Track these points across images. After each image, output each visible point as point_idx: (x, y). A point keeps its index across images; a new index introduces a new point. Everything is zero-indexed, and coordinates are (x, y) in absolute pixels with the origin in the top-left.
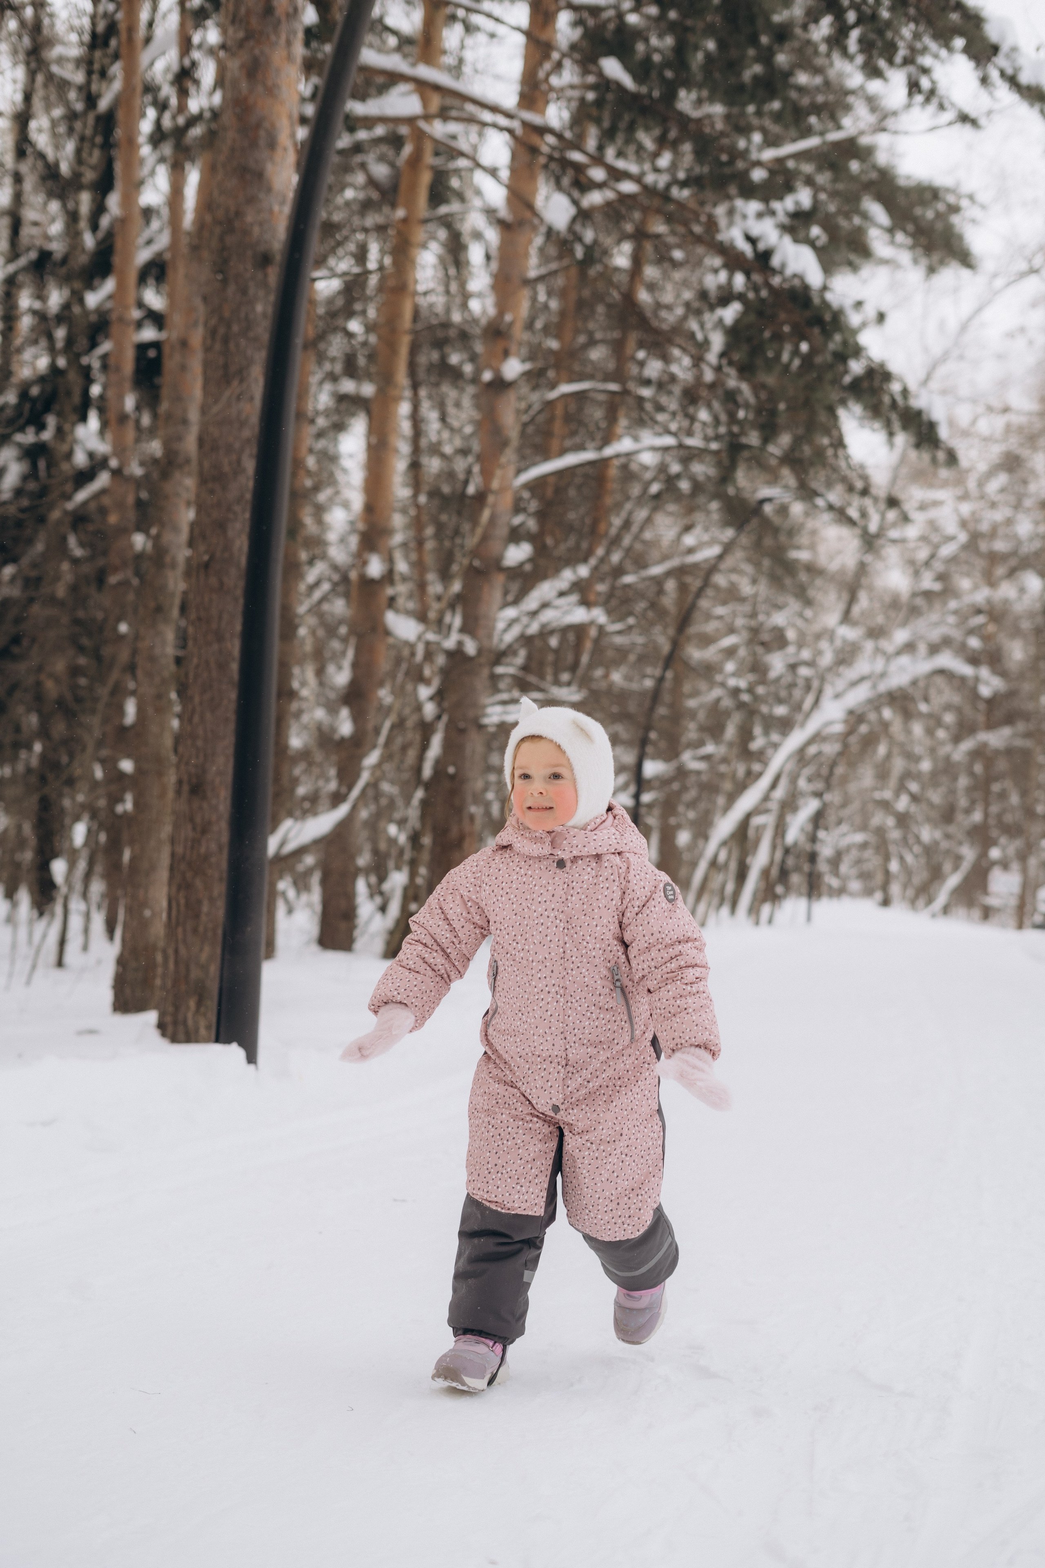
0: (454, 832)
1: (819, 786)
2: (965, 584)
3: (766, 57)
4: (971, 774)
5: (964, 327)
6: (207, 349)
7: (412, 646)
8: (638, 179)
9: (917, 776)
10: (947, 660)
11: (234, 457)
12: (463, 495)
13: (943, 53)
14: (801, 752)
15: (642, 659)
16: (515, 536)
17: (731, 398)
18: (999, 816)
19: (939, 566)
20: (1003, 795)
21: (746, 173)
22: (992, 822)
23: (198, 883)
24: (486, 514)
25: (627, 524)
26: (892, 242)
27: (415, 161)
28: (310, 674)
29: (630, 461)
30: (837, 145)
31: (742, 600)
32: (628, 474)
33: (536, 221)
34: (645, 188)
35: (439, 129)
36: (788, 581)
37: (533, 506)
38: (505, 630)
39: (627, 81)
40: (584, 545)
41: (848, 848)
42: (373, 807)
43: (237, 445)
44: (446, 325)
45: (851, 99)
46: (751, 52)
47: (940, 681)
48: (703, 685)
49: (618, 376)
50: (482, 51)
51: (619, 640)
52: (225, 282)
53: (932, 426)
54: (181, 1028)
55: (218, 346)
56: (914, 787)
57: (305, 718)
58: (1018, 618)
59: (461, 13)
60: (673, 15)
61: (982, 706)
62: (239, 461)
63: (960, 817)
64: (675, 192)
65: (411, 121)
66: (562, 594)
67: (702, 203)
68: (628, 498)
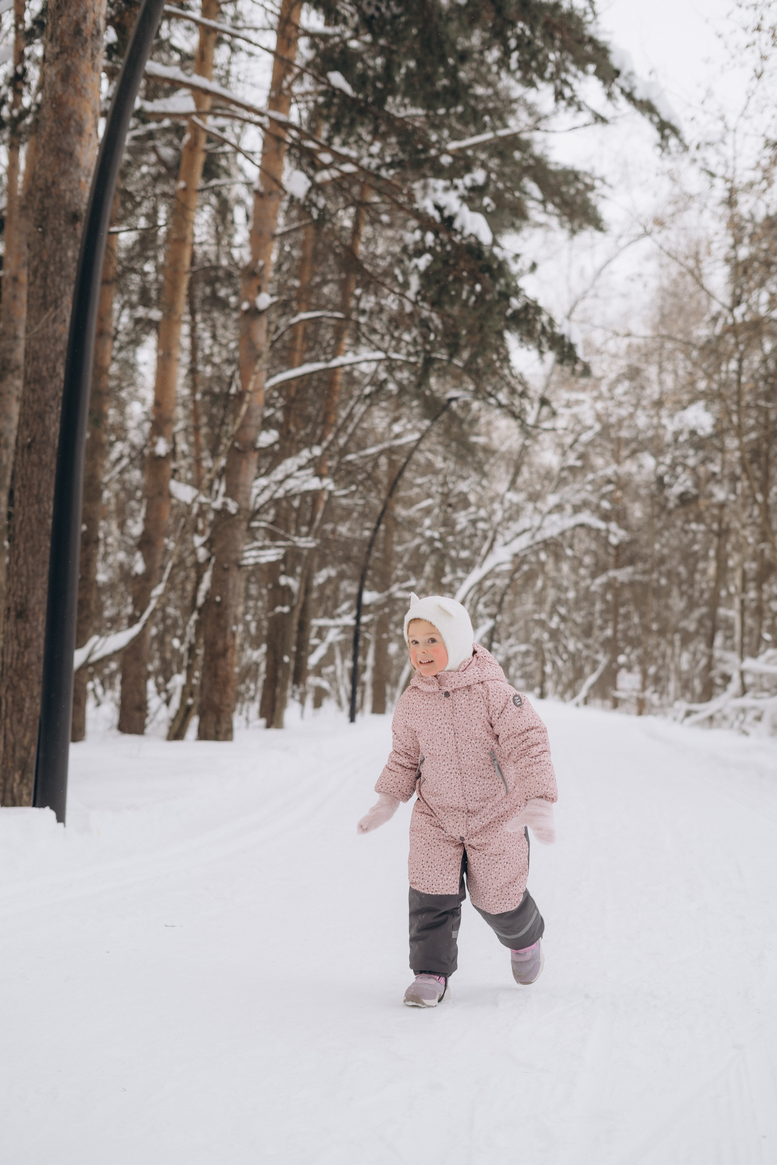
0: (220, 645)
1: (493, 610)
2: (599, 462)
3: (452, 73)
4: (605, 601)
5: (598, 273)
6: (31, 284)
7: (189, 507)
8: (356, 162)
9: (565, 602)
10: (586, 517)
11: (50, 365)
12: (228, 394)
13: (580, 74)
14: (480, 583)
15: (363, 515)
16: (267, 424)
17: (425, 324)
18: (625, 632)
19: (580, 448)
20: (627, 617)
21: (437, 158)
22: (619, 635)
23: (22, 685)
24: (244, 408)
25: (350, 416)
26: (545, 211)
27: (193, 146)
28: (114, 526)
29: (353, 369)
30: (504, 139)
31: (436, 472)
32: (352, 380)
33: (281, 192)
34: (361, 168)
35: (211, 123)
36: (470, 459)
37: (281, 402)
38: (258, 495)
39: (348, 89)
40: (319, 432)
41: (515, 656)
42: (161, 627)
43: (53, 356)
44: (216, 268)
45: (514, 106)
46: (441, 70)
47: (581, 533)
48: (407, 535)
49: (343, 307)
50: (243, 66)
51: (344, 502)
52: (44, 233)
53: (571, 347)
54: (9, 795)
55: (38, 282)
56: (563, 610)
57: (110, 559)
58: (638, 486)
59: (226, 37)
60: (382, 42)
61: (612, 551)
62: (54, 368)
63: (596, 632)
64: (383, 173)
65: (187, 116)
66: (301, 468)
67: (404, 181)
68: (351, 397)
